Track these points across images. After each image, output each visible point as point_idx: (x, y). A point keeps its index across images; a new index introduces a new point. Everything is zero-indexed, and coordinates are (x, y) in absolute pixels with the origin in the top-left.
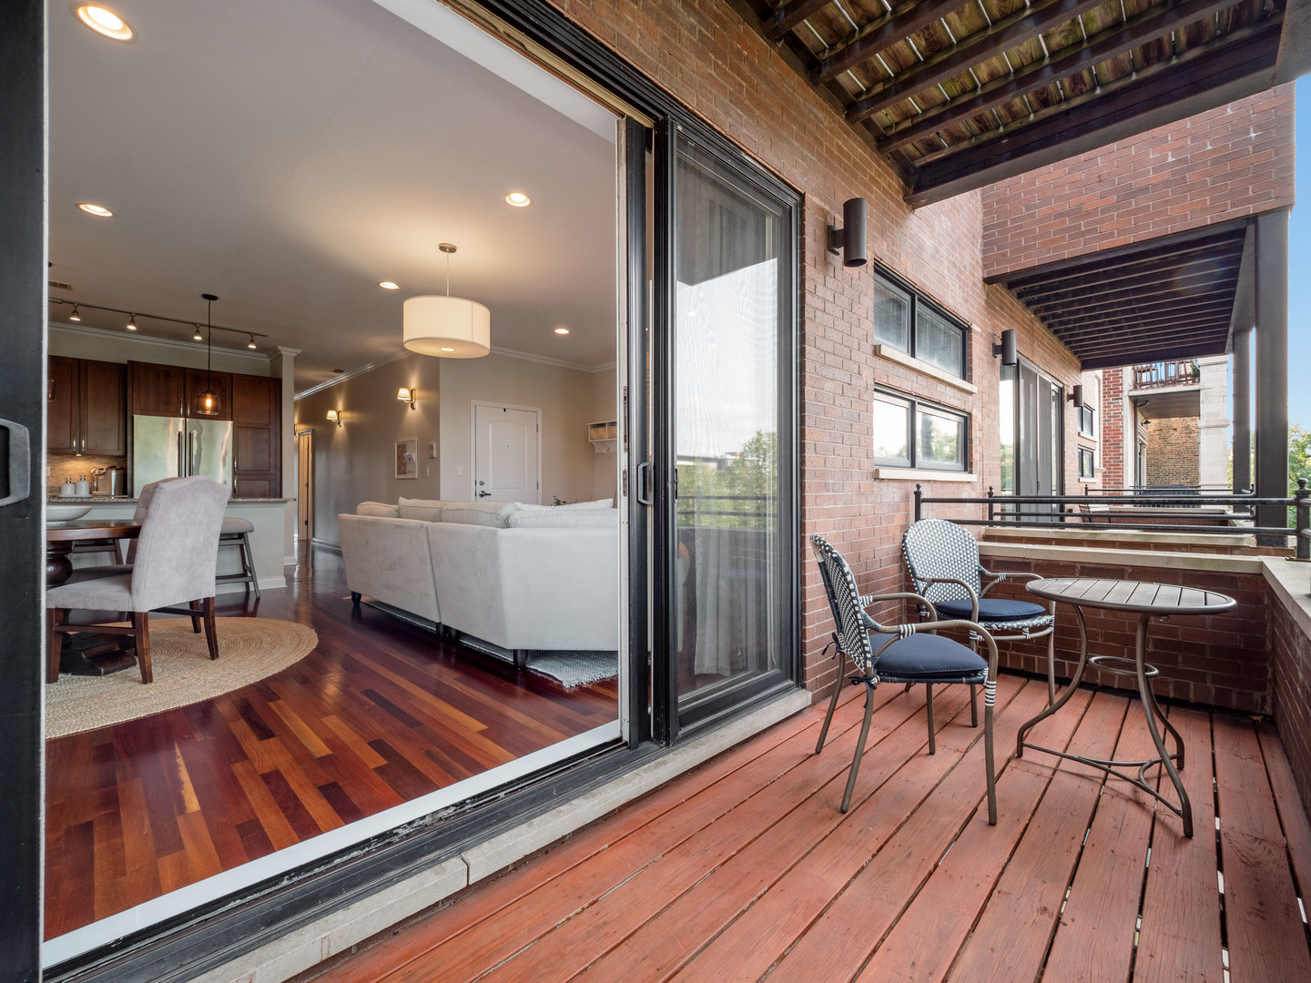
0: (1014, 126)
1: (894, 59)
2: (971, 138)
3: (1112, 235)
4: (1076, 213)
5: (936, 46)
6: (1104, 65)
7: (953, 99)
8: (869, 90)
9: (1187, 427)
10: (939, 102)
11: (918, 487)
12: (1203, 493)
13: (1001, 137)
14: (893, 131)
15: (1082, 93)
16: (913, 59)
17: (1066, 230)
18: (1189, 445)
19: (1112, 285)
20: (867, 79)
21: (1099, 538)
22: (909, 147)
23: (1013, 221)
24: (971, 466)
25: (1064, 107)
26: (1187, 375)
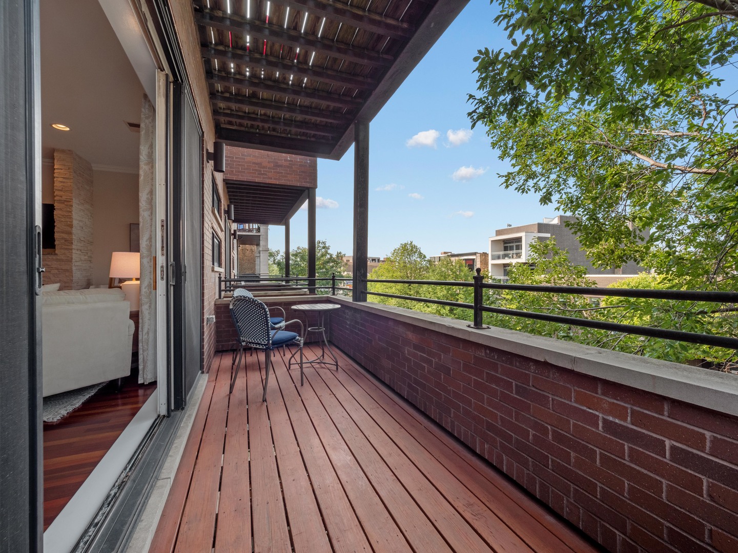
0: (262, 132)
1: (239, 90)
2: (246, 127)
3: (271, 179)
4: (259, 164)
5: (254, 95)
6: (294, 130)
7: (249, 113)
8: (222, 92)
9: (252, 250)
10: (243, 111)
11: (220, 274)
12: (261, 277)
13: (257, 133)
14: (222, 111)
15: (285, 133)
16: (245, 94)
17: (256, 170)
18: (252, 257)
19: (260, 194)
20: (224, 89)
21: (268, 295)
22: (222, 119)
23: (236, 158)
24: (221, 265)
25: (279, 135)
26: (256, 229)
